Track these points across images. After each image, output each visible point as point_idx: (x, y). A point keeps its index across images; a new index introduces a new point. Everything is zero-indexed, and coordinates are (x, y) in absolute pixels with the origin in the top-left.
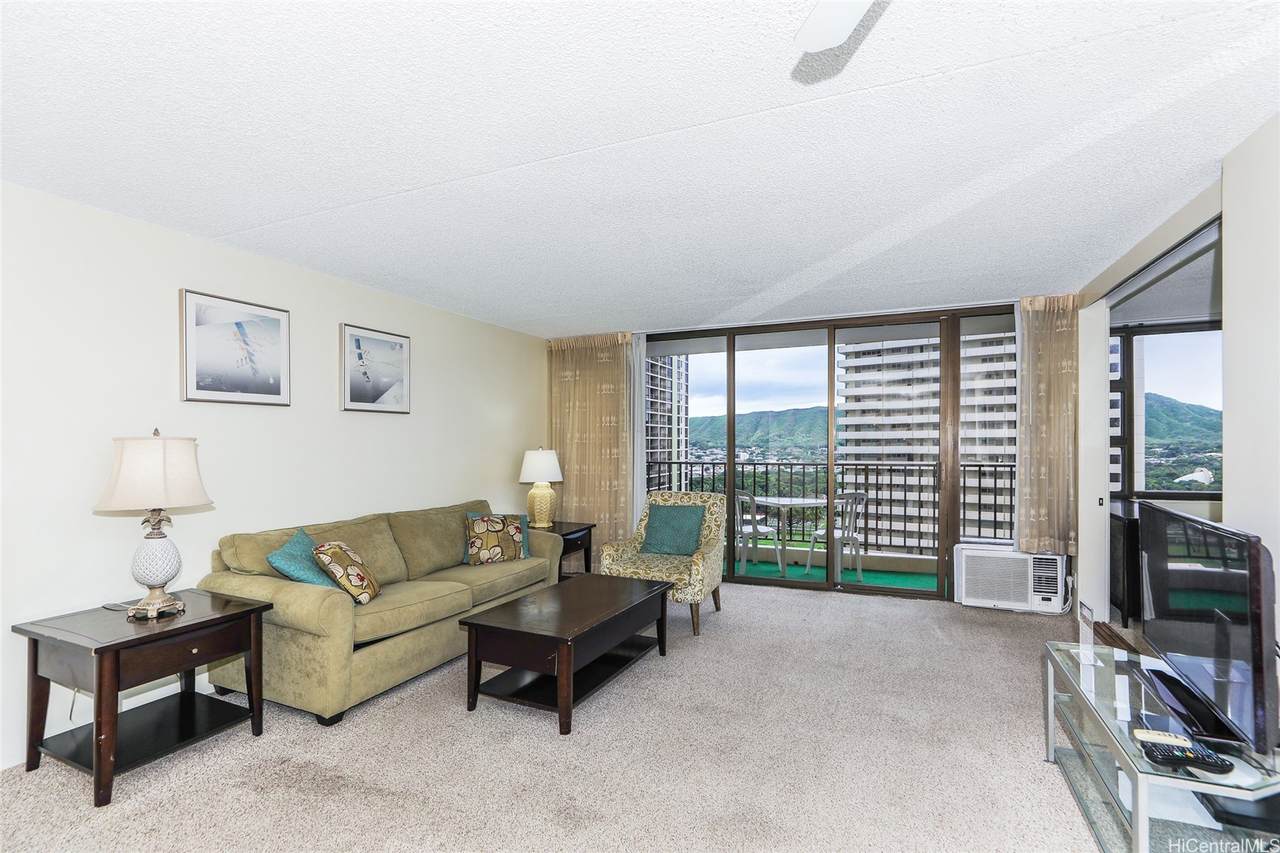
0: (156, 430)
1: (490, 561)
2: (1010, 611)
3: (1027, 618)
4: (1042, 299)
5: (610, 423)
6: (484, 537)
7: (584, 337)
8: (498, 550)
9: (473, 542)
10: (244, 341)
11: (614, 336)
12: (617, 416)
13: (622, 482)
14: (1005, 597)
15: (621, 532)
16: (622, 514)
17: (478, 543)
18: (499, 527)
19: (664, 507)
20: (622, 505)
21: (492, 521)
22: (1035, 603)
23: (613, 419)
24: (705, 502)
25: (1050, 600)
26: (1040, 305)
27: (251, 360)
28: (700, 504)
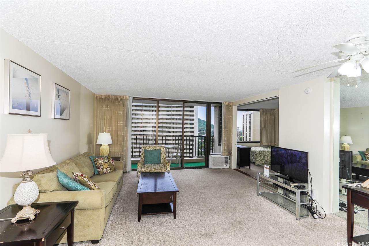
0: (29, 130)
1: (107, 173)
2: (220, 169)
3: (223, 170)
4: (227, 102)
5: (121, 124)
6: (103, 164)
7: (112, 96)
8: (109, 168)
9: (99, 167)
10: (28, 87)
11: (123, 96)
12: (123, 122)
13: (124, 143)
14: (219, 166)
15: (124, 158)
16: (125, 153)
17: (102, 167)
18: (107, 161)
19: (148, 150)
20: (125, 150)
21: (104, 159)
22: (225, 167)
23: (122, 123)
24: (160, 148)
25: (227, 165)
26: (227, 104)
27: (30, 96)
28: (159, 149)
